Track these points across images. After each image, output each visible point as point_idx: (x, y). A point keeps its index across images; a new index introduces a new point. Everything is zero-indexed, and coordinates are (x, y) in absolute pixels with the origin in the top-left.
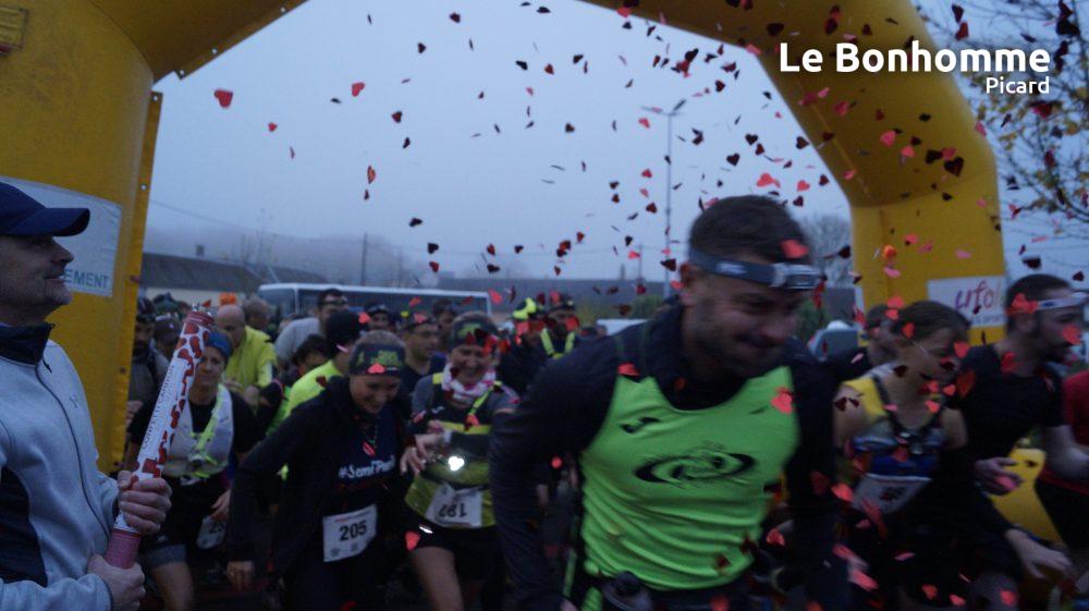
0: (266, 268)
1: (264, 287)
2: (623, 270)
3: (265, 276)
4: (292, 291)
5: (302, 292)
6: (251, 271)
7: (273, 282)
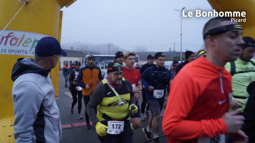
0: (87, 52)
1: (86, 56)
2: (170, 49)
3: (87, 53)
6: (84, 52)
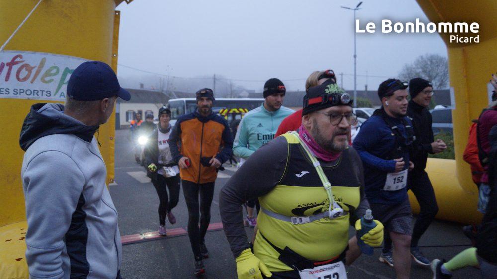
0: (171, 92)
1: (170, 101)
3: (171, 96)
4: (183, 101)
5: (187, 102)
6: (165, 94)
7: (175, 98)
